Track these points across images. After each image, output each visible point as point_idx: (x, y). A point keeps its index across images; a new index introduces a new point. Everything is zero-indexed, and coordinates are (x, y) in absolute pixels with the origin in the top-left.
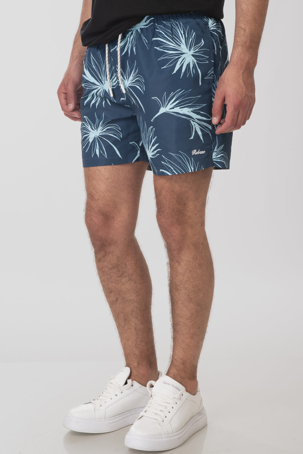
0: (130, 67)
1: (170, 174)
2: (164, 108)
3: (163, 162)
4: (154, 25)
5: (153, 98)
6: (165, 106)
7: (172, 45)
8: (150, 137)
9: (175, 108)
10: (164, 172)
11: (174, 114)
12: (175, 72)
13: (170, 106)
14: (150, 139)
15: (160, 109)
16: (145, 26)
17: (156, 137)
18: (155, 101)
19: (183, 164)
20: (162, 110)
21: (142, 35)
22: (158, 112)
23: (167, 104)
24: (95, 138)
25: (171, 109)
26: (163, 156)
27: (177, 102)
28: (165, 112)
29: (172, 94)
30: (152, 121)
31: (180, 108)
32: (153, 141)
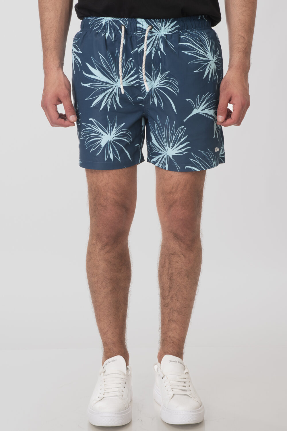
0: (156, 69)
1: (198, 170)
2: (197, 109)
3: (191, 160)
4: (178, 32)
5: (187, 100)
6: (198, 108)
7: (202, 52)
8: (179, 136)
9: (205, 110)
10: (191, 168)
11: (205, 115)
12: (205, 77)
13: (202, 108)
14: (179, 137)
15: (193, 110)
16: (169, 32)
17: (187, 136)
18: (189, 103)
19: (209, 160)
20: (195, 111)
21: (168, 41)
22: (191, 112)
23: (199, 105)
24: (108, 142)
25: (202, 110)
26: (193, 154)
27: (207, 104)
28: (198, 113)
29: (203, 97)
30: (184, 121)
31: (209, 110)
32: (182, 140)
